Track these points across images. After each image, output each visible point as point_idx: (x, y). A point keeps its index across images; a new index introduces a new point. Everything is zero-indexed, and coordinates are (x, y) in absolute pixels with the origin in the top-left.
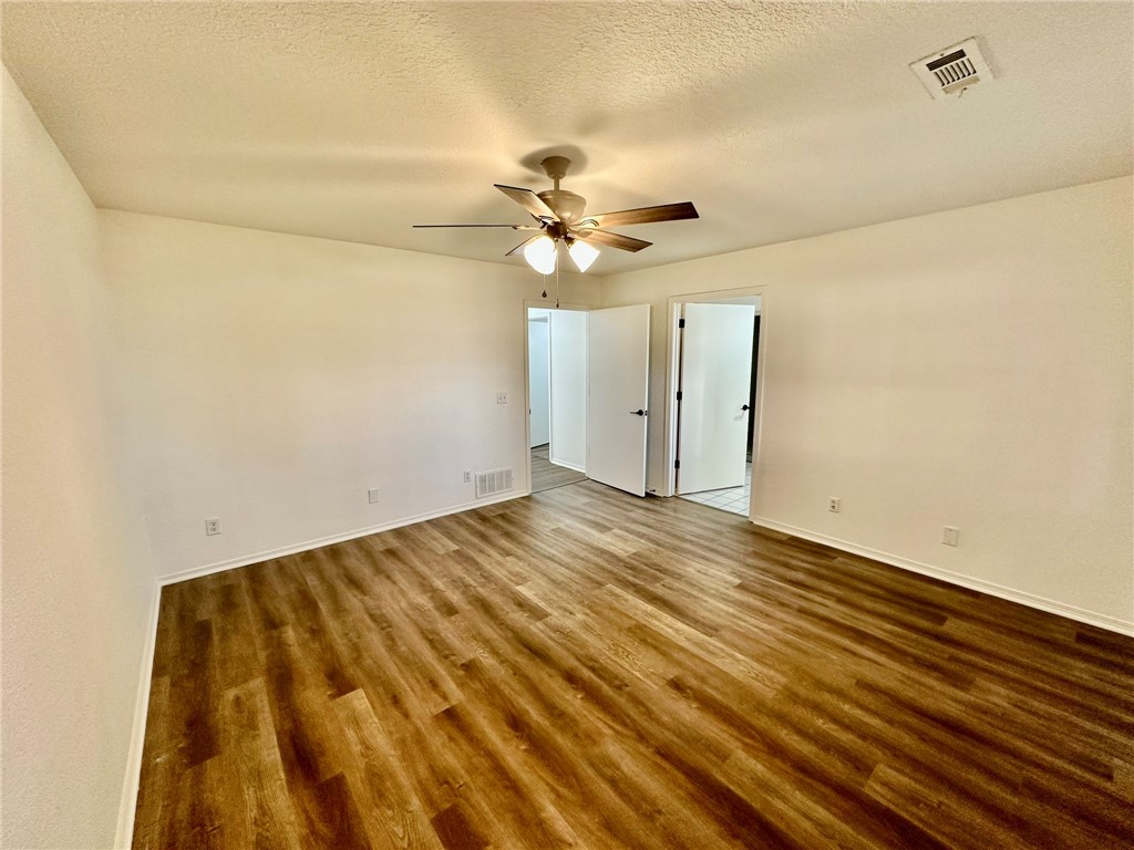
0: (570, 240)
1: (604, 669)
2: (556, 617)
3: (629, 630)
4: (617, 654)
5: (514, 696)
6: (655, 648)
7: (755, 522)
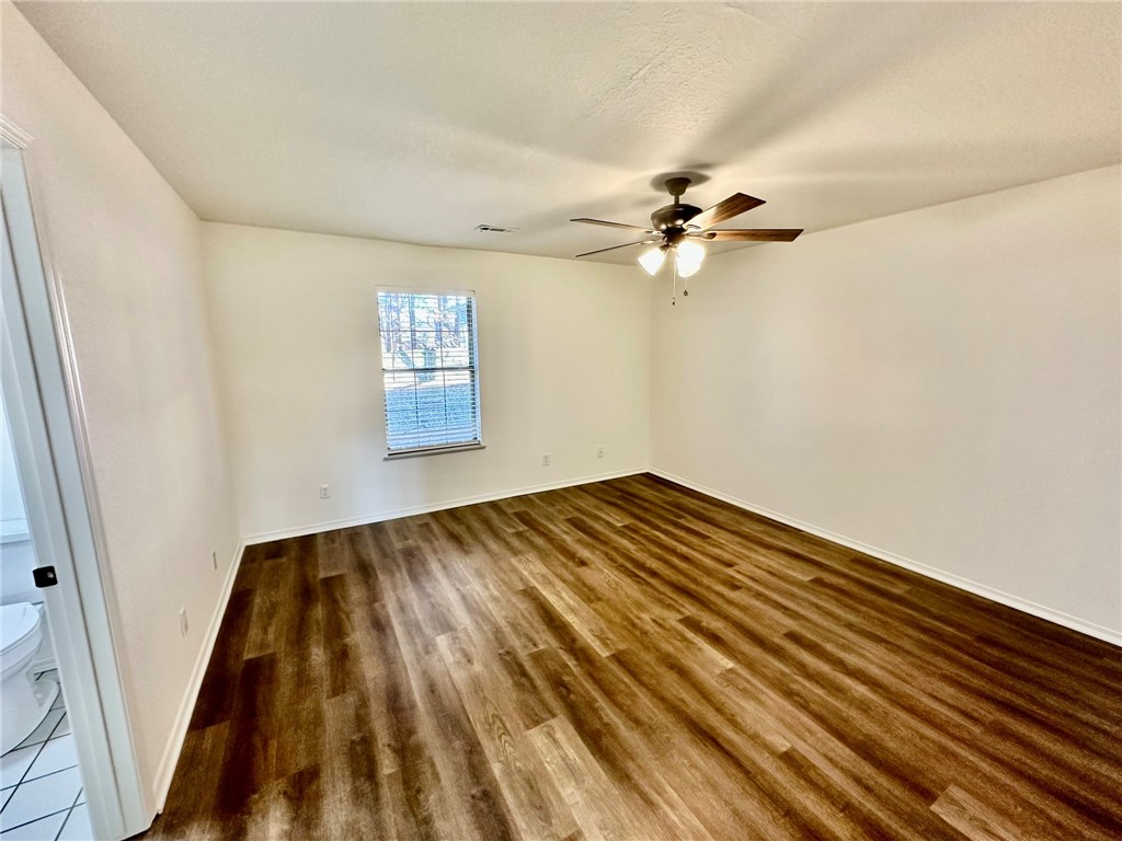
0: (665, 247)
1: (629, 576)
2: (672, 619)
3: (599, 599)
4: (617, 584)
5: (692, 568)
6: (584, 585)
7: (160, 807)
